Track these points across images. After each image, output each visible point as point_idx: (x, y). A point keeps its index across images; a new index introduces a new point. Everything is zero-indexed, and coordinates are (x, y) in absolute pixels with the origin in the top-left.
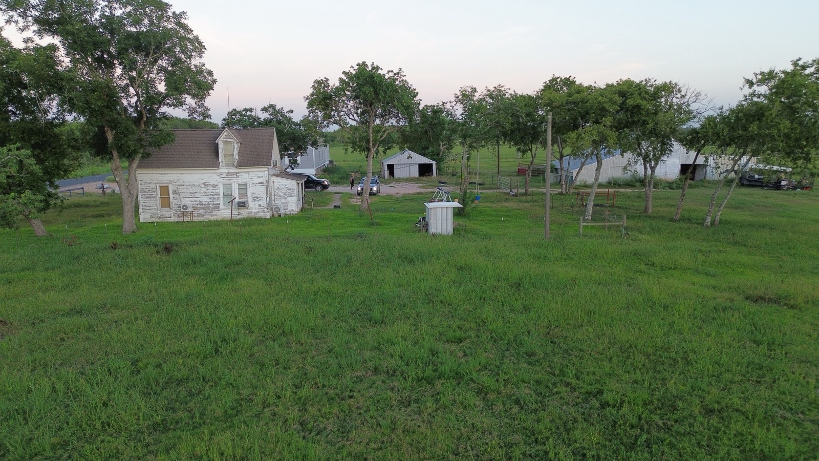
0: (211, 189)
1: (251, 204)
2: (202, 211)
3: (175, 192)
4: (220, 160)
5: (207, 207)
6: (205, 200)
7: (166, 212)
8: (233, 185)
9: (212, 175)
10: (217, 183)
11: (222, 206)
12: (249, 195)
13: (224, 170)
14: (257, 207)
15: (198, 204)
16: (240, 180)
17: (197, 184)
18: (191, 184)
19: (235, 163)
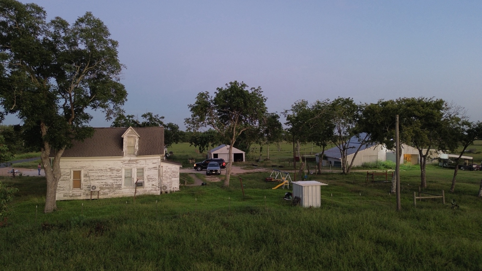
0: (115, 173)
1: (146, 184)
2: (107, 190)
3: (86, 176)
4: (124, 150)
5: (111, 187)
6: (110, 181)
7: (77, 191)
8: (133, 170)
9: (117, 162)
10: (120, 168)
11: (123, 186)
12: (145, 177)
13: (126, 158)
14: (151, 186)
15: (104, 185)
16: (139, 166)
17: (105, 169)
18: (99, 169)
19: (136, 153)
